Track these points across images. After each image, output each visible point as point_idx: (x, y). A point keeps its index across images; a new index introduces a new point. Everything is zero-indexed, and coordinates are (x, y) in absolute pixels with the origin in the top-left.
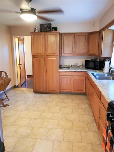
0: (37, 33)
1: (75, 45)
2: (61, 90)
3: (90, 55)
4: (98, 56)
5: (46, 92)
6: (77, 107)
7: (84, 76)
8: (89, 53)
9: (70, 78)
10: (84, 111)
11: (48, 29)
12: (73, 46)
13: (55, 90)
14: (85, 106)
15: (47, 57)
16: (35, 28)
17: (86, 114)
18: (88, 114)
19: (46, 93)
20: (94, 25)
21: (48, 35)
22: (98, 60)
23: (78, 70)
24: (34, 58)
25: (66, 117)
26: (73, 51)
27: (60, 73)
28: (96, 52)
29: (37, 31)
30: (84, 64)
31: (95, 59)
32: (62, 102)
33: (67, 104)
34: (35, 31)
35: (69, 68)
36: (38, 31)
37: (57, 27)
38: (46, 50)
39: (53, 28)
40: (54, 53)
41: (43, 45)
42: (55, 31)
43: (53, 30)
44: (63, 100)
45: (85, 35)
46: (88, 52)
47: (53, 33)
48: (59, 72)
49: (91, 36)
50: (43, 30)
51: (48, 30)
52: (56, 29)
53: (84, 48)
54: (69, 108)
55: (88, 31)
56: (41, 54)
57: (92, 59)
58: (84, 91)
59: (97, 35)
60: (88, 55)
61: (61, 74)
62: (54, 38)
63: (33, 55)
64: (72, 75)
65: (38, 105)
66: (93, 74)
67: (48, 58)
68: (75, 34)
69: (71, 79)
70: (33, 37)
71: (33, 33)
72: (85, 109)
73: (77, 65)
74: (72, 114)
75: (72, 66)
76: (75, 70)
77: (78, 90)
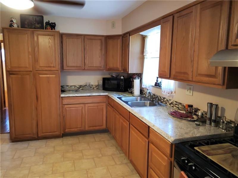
0: (15, 29)
1: (86, 54)
2: (67, 130)
3: (110, 69)
4: (122, 71)
5: (36, 137)
6: (101, 155)
7: (103, 102)
8: (108, 68)
9: (81, 108)
10: (113, 158)
11: (37, 24)
12: (83, 56)
13: (55, 132)
14: (110, 150)
15: (38, 73)
16: (12, 21)
17: (118, 163)
18: (120, 163)
19: (38, 138)
20: (113, 25)
21: (39, 36)
22: (122, 77)
23: (94, 94)
24: (10, 75)
25: (88, 176)
26: (83, 63)
27: (63, 101)
28: (119, 65)
29: (15, 26)
30: (101, 83)
31: (117, 76)
32: (73, 151)
33: (82, 152)
34: (11, 25)
35: (77, 91)
36: (18, 27)
37: (55, 23)
38: (36, 60)
39: (48, 23)
40: (50, 67)
41: (29, 52)
42: (52, 29)
43: (49, 27)
44: (72, 147)
45: (101, 40)
46: (106, 65)
47: (48, 33)
48: (61, 98)
49: (110, 42)
50: (26, 26)
51: (37, 27)
52: (53, 26)
53: (100, 59)
54: (88, 159)
55: (105, 34)
56: (27, 67)
57: (113, 76)
58: (104, 126)
59: (119, 40)
60: (107, 69)
61: (65, 102)
62: (51, 41)
63: (9, 70)
64: (85, 102)
65: (27, 165)
66: (120, 98)
67: (40, 76)
68: (85, 36)
69: (83, 109)
70: (9, 37)
71: (6, 29)
72: (113, 156)
73: (89, 85)
74: (96, 167)
75: (81, 86)
76: (89, 95)
77: (96, 126)
